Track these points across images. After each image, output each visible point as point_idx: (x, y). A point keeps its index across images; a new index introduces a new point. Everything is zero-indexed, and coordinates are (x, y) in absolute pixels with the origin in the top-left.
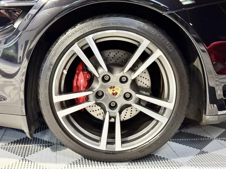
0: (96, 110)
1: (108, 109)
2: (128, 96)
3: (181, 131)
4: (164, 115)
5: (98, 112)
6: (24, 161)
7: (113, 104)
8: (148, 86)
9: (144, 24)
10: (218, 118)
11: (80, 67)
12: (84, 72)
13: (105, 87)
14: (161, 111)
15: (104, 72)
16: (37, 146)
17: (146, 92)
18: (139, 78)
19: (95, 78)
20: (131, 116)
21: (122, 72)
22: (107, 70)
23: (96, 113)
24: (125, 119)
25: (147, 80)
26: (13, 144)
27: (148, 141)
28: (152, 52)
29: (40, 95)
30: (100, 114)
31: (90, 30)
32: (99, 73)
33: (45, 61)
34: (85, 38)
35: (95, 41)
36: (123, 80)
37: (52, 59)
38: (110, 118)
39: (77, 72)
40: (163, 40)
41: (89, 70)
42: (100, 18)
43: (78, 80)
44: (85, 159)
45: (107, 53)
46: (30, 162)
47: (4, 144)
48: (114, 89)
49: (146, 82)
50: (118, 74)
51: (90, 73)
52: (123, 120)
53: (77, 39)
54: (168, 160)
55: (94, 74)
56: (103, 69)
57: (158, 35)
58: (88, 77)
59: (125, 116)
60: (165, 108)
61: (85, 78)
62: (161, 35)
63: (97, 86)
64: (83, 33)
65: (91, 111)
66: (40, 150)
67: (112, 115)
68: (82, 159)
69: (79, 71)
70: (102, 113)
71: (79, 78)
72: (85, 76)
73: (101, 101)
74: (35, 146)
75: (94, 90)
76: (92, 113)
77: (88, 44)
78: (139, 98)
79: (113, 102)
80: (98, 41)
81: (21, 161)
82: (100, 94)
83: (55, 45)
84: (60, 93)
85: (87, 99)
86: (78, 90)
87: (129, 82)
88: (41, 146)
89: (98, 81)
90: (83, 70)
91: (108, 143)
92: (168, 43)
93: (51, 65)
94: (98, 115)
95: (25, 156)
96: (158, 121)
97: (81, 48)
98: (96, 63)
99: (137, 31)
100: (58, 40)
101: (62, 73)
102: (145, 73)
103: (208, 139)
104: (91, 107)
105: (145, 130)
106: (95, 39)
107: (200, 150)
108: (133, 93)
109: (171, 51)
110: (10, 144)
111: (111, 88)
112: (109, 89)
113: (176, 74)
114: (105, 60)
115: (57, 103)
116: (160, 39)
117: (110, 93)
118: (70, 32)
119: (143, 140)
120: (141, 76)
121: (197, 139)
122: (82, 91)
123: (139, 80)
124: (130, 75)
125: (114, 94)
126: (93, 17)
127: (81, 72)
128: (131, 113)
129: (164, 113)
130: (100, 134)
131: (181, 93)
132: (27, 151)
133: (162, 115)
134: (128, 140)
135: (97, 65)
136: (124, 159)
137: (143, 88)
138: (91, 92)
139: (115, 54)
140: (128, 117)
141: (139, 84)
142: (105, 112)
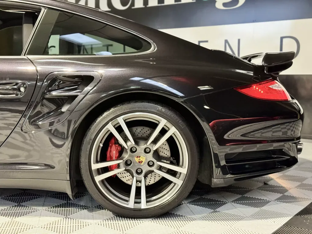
0: (125, 177)
1: (135, 174)
2: (151, 164)
3: (202, 198)
4: (180, 179)
5: (127, 178)
6: (67, 219)
7: (139, 170)
8: (168, 156)
9: (162, 107)
10: (224, 181)
11: (113, 141)
12: (116, 145)
13: (133, 157)
14: (178, 175)
15: (131, 145)
16: (75, 209)
17: (167, 161)
18: (161, 149)
19: (125, 149)
20: (154, 181)
21: (146, 145)
22: (134, 143)
23: (126, 178)
24: (150, 184)
25: (167, 151)
26: (55, 208)
27: (168, 200)
28: (169, 129)
29: (82, 164)
30: (129, 180)
31: (121, 113)
32: (128, 145)
33: (86, 137)
34: (117, 118)
35: (125, 121)
36: (147, 151)
37: (91, 135)
38: (137, 181)
39: (110, 145)
40: (177, 119)
41: (120, 143)
42: (128, 103)
43: (111, 151)
44: (117, 217)
45: (134, 129)
46: (72, 219)
47: (47, 208)
48: (140, 158)
49: (166, 152)
50: (143, 146)
51: (120, 145)
52: (148, 184)
53: (111, 120)
54: (185, 217)
55: (124, 147)
56: (131, 142)
57: (172, 116)
58: (119, 149)
59: (150, 182)
60: (181, 173)
61: (117, 150)
62: (175, 116)
63: (126, 156)
64: (115, 115)
65: (121, 178)
66: (79, 211)
67: (138, 179)
68: (114, 217)
69: (111, 144)
70: (131, 179)
71: (112, 150)
72: (117, 148)
73: (129, 168)
74: (74, 209)
75: (124, 159)
76: (122, 179)
77: (119, 123)
78: (160, 165)
79: (139, 168)
80: (127, 121)
81: (65, 219)
82: (129, 163)
83: (94, 124)
84: (97, 162)
85: (118, 166)
86: (111, 159)
87: (152, 152)
88: (79, 209)
89: (127, 152)
90: (115, 144)
91: (135, 203)
92: (180, 122)
93: (90, 140)
94: (127, 181)
95: (67, 215)
96: (175, 184)
97: (114, 126)
98: (125, 137)
99: (157, 113)
100: (96, 121)
101: (99, 146)
102: (165, 145)
103: (224, 202)
104: (122, 174)
105: (165, 192)
106: (124, 119)
107: (214, 210)
108: (155, 161)
109: (183, 127)
110: (52, 208)
111: (137, 157)
112: (136, 158)
113: (187, 146)
114: (133, 135)
115: (95, 170)
116: (175, 119)
117: (137, 161)
118: (105, 114)
119: (164, 199)
120: (162, 148)
121: (213, 203)
122: (114, 160)
123: (160, 151)
124: (152, 147)
125: (140, 162)
126: (123, 103)
127: (114, 145)
128: (155, 179)
129: (179, 177)
130: (129, 196)
131: (192, 160)
132: (68, 212)
133: (178, 179)
134: (152, 200)
135: (126, 139)
136: (148, 215)
137: (164, 157)
138: (122, 161)
139: (141, 130)
140: (152, 182)
141: (161, 154)
142: (133, 177)
